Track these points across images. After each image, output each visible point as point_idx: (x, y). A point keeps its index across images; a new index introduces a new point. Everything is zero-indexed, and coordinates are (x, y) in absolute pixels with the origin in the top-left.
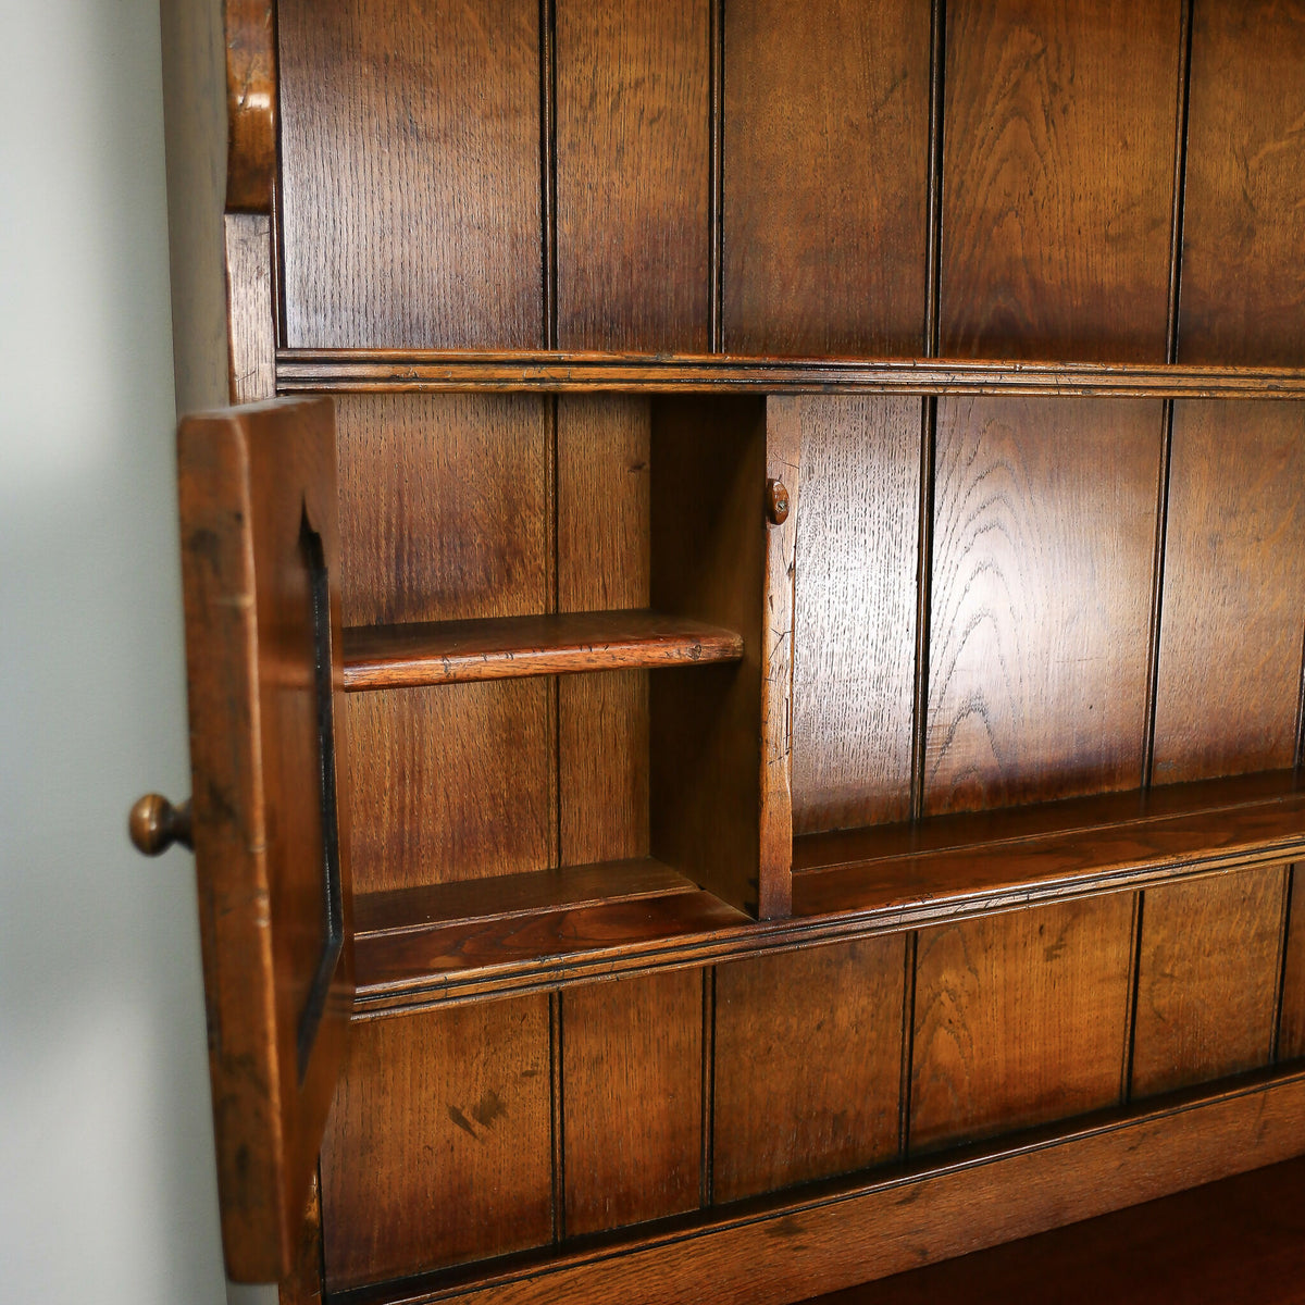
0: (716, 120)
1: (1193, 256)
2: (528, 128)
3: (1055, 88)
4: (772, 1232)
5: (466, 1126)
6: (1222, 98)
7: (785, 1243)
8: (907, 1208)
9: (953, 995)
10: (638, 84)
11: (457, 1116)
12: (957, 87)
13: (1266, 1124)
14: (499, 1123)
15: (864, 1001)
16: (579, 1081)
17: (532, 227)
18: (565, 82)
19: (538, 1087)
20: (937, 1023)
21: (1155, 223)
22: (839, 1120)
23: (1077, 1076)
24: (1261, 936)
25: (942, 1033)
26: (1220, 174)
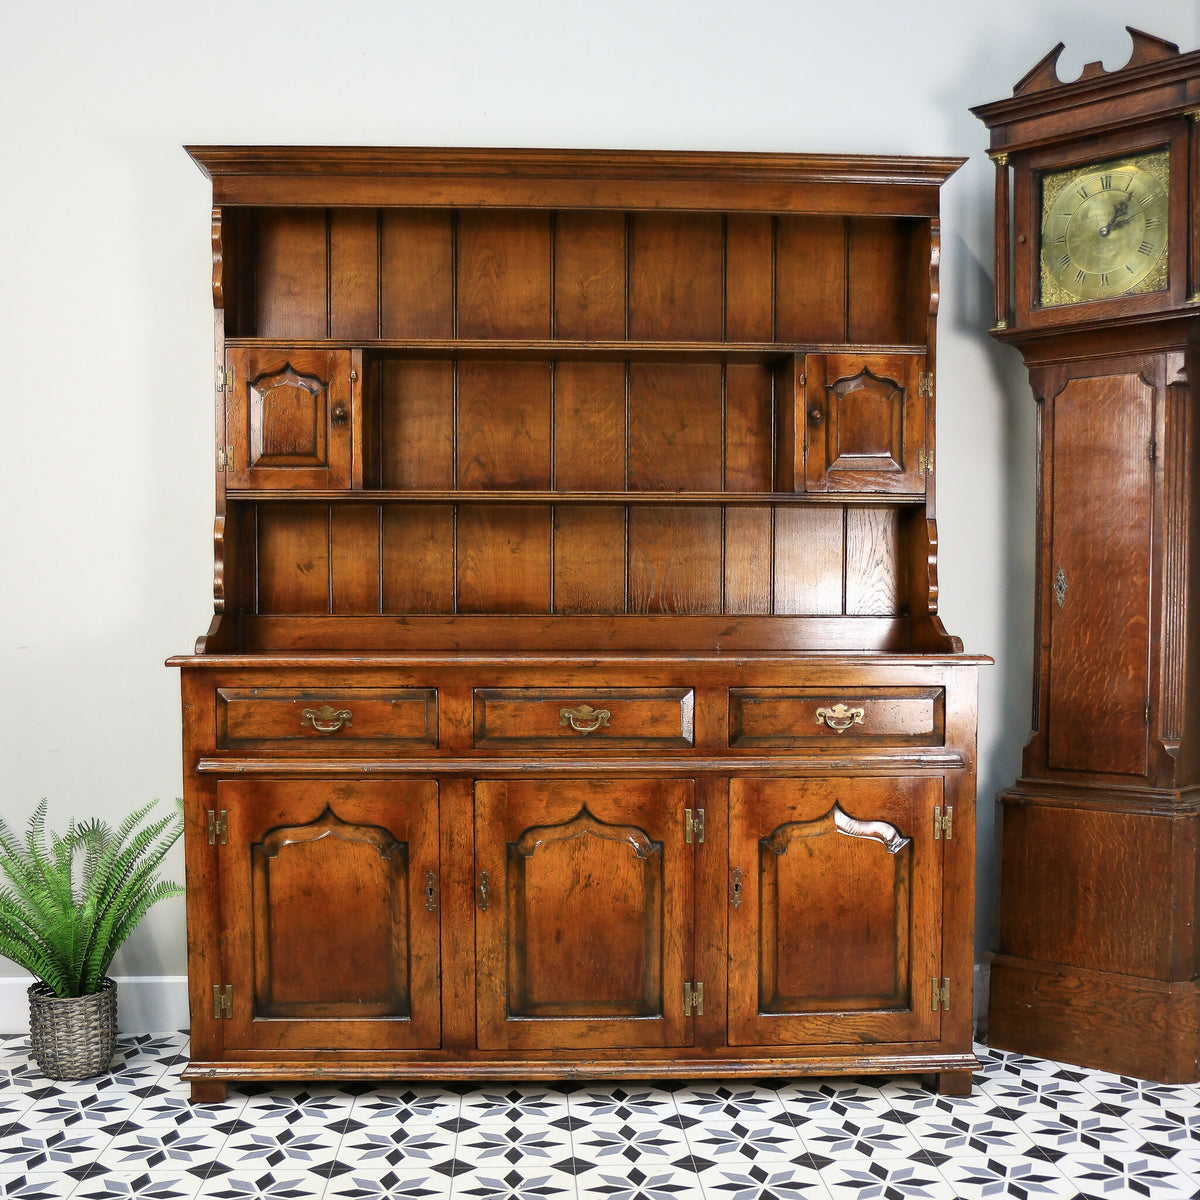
0: (380, 285)
1: (560, 316)
2: (323, 290)
3: (499, 266)
4: (398, 622)
5: (301, 569)
6: (570, 264)
7: (402, 627)
8: (449, 626)
9: (472, 558)
10: (356, 276)
11: (299, 566)
12: (462, 268)
13: (614, 632)
14: (312, 571)
15: (437, 555)
16: (337, 564)
17: (324, 316)
18: (333, 277)
19: (323, 562)
20: (467, 567)
21: (543, 306)
22: (429, 593)
23: (529, 599)
24: (614, 561)
25: (469, 573)
26: (570, 287)
